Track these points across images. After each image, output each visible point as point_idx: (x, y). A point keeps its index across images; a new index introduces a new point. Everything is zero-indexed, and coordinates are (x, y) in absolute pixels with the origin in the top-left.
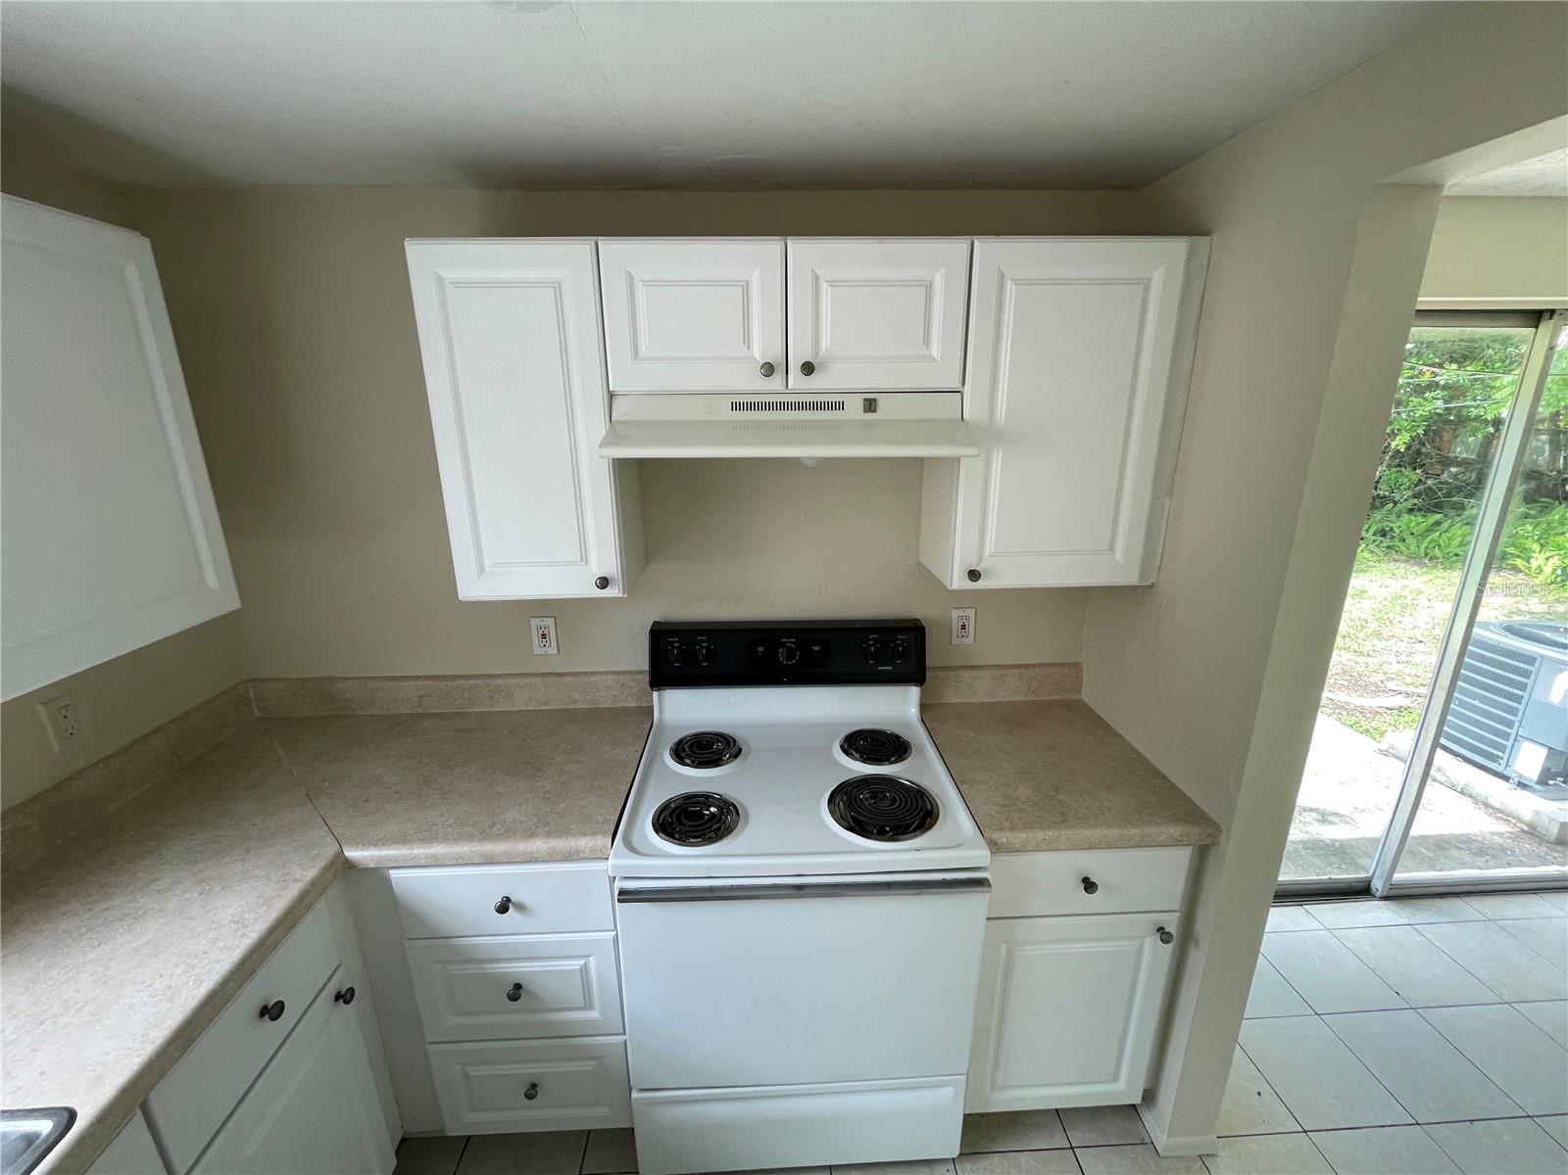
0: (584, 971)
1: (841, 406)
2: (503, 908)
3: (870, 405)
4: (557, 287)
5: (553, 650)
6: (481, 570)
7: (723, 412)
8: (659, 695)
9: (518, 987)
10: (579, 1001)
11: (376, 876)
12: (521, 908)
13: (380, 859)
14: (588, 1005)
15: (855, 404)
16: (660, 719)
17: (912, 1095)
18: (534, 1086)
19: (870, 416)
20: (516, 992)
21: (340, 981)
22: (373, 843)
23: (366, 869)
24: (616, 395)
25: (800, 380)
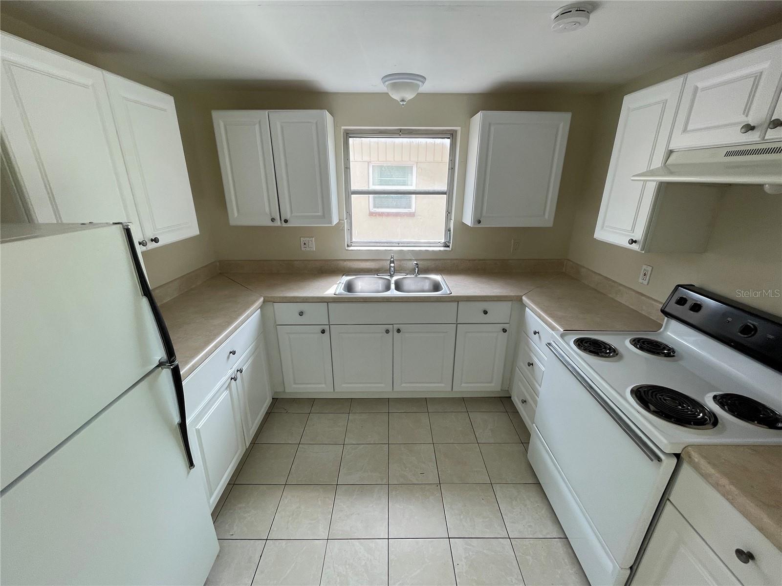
4: (665, 102)
5: (646, 283)
6: (603, 227)
7: (717, 158)
8: (667, 321)
9: (532, 364)
11: (523, 306)
12: (540, 338)
13: (527, 303)
16: (661, 332)
17: (598, 545)
18: (525, 401)
21: (506, 326)
22: (529, 298)
23: (523, 303)
24: (671, 151)
25: (773, 133)
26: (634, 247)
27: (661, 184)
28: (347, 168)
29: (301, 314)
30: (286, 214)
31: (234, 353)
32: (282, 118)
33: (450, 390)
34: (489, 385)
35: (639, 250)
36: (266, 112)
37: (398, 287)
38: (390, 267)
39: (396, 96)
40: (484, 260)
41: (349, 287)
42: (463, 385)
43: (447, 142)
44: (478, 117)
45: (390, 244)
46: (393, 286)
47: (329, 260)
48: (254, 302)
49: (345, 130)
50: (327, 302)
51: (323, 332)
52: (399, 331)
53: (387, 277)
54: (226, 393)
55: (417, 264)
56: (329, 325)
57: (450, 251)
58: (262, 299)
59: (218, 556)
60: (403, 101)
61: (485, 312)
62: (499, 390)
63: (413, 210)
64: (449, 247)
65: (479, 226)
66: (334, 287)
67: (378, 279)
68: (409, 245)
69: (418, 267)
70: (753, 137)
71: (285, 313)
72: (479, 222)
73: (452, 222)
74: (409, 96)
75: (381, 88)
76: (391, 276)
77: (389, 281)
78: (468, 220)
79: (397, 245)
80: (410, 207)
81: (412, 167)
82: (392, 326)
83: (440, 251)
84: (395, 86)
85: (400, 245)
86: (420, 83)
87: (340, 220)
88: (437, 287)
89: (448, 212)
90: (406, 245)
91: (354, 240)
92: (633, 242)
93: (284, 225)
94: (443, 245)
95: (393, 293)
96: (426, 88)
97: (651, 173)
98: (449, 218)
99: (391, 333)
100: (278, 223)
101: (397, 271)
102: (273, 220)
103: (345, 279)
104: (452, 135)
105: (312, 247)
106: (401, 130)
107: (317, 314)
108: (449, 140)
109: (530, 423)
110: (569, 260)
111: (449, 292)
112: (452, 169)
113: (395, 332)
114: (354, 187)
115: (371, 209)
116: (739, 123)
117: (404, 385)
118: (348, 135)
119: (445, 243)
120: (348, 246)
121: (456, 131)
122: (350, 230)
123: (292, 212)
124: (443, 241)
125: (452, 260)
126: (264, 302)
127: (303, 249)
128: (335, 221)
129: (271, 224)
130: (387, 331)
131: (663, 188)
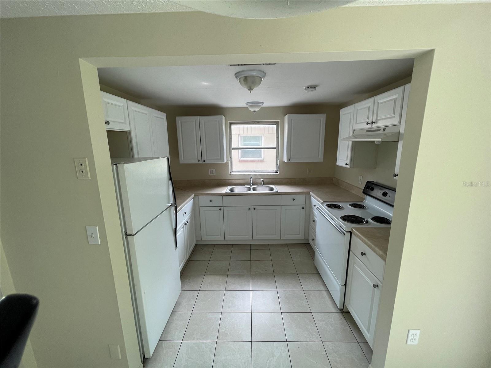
1: (379, 130)
3: (384, 130)
4: (351, 113)
6: (339, 160)
7: (364, 133)
8: (366, 197)
9: (314, 221)
13: (312, 195)
15: (382, 129)
16: (364, 202)
18: (313, 240)
19: (384, 132)
21: (304, 206)
22: (312, 192)
23: (310, 195)
24: (354, 131)
25: (374, 125)
26: (347, 166)
27: (353, 142)
28: (230, 138)
29: (211, 201)
30: (205, 158)
31: (186, 213)
32: (204, 119)
33: (280, 239)
34: (298, 236)
35: (349, 168)
36: (198, 117)
37: (254, 189)
38: (250, 181)
39: (252, 110)
40: (295, 178)
41: (232, 190)
42: (286, 236)
43: (275, 126)
44: (287, 117)
45: (251, 171)
46: (252, 189)
47: (221, 180)
48: (191, 195)
49: (230, 122)
50: (223, 196)
51: (220, 210)
52: (255, 209)
53: (250, 187)
54: (182, 230)
55: (263, 180)
56: (223, 207)
57: (278, 174)
58: (194, 195)
59: (180, 295)
60: (255, 111)
61: (294, 200)
62: (303, 238)
63: (262, 158)
64: (278, 173)
65: (290, 162)
66: (225, 190)
67: (245, 188)
68: (259, 172)
69: (263, 182)
70: (369, 126)
71: (203, 201)
72: (290, 160)
73: (279, 160)
74: (257, 109)
75: (245, 106)
76: (251, 186)
77: (250, 188)
78: (285, 160)
79: (253, 172)
80: (261, 157)
81: (261, 136)
82: (251, 207)
83: (274, 174)
84: (251, 106)
85: (255, 172)
86: (261, 105)
87: (227, 161)
88: (272, 189)
89: (277, 157)
90: (257, 172)
91: (233, 170)
92: (346, 164)
93: (204, 163)
94: (275, 172)
95: (252, 191)
96: (264, 105)
97: (350, 138)
98: (277, 160)
99: (251, 210)
100: (201, 162)
101: (253, 184)
102: (199, 161)
103: (230, 187)
104: (277, 123)
105: (214, 173)
106: (254, 122)
107: (217, 202)
108: (276, 125)
109: (314, 246)
110: (335, 178)
111: (277, 191)
112: (278, 137)
113: (253, 210)
114: (234, 146)
115: (240, 158)
116: (365, 122)
117: (257, 236)
118: (231, 124)
119: (276, 171)
120: (230, 173)
121: (279, 121)
122: (232, 165)
123: (207, 158)
124: (275, 170)
125: (279, 178)
126: (195, 196)
127: (210, 174)
128: (225, 161)
129: (197, 162)
130: (249, 209)
131: (354, 143)
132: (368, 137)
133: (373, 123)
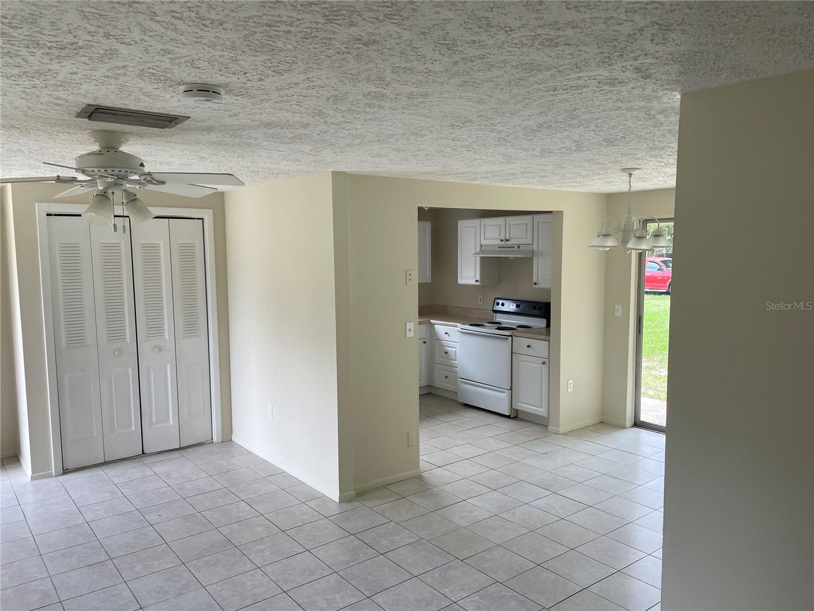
0: (456, 351)
1: (514, 247)
2: (446, 333)
3: (519, 247)
4: (475, 227)
5: (482, 303)
6: (461, 279)
7: (496, 249)
10: (454, 358)
12: (449, 335)
14: (455, 360)
15: (516, 247)
18: (446, 378)
19: (519, 249)
20: (446, 353)
22: (434, 320)
23: (432, 323)
24: (482, 246)
25: (507, 243)
26: (478, 283)
27: (481, 257)
35: (479, 285)
70: (503, 243)
92: (477, 281)
97: (476, 253)
116: (498, 238)
131: (482, 259)
132: (501, 252)
133: (507, 240)
